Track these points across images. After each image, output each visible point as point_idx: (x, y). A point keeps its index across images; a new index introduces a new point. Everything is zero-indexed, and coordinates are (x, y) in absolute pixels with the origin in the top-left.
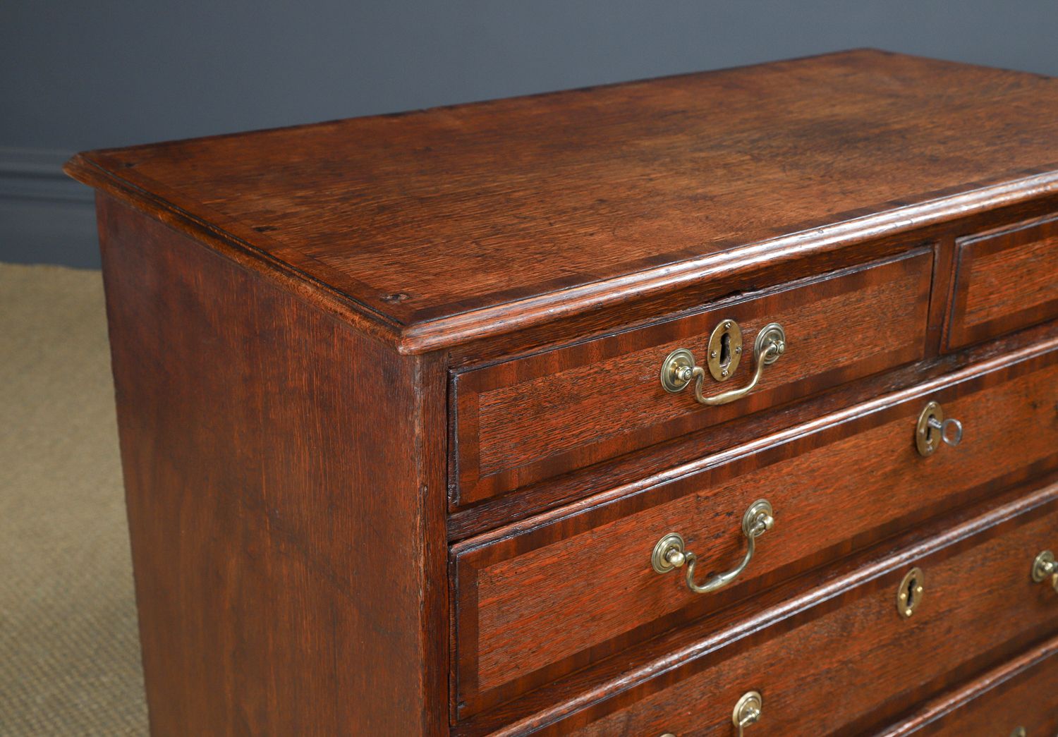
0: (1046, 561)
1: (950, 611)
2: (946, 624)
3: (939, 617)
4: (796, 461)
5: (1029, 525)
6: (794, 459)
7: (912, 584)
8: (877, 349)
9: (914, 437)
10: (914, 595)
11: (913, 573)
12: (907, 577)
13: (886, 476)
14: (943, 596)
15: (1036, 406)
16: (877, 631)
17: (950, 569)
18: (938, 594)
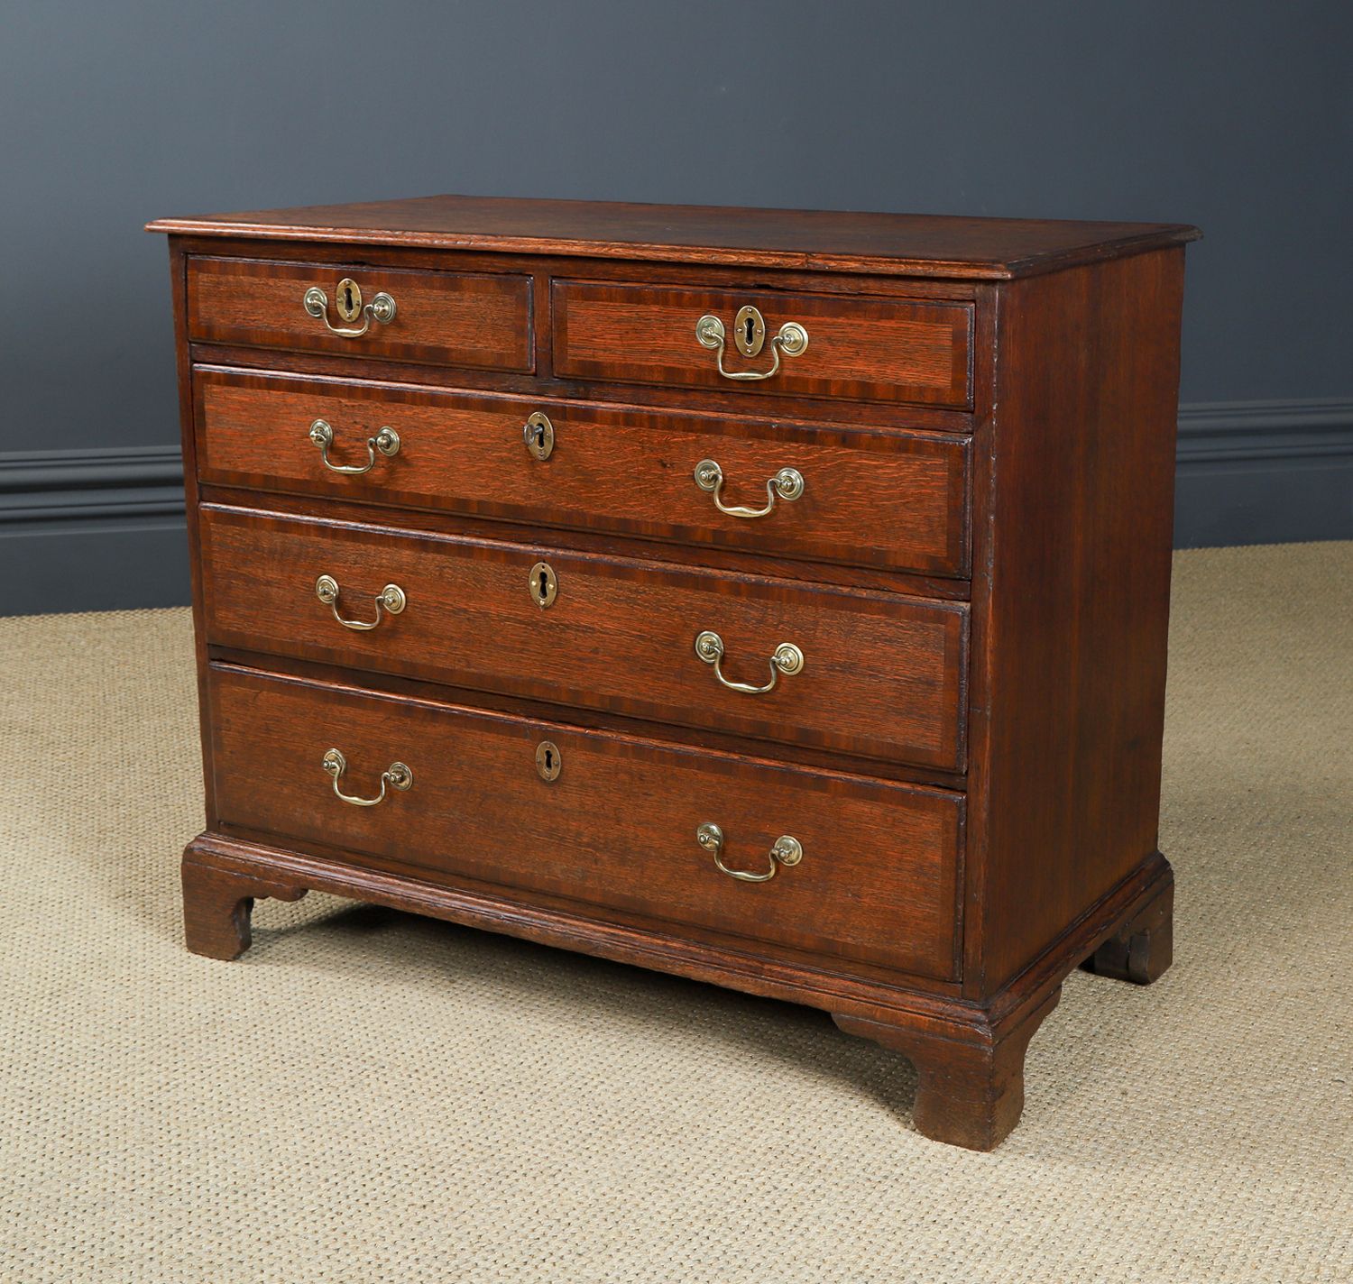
1: (594, 630)
3: (580, 628)
7: (542, 576)
10: (548, 591)
11: (543, 566)
12: (537, 567)
14: (583, 609)
15: (664, 466)
16: (511, 602)
17: (587, 586)
18: (576, 605)
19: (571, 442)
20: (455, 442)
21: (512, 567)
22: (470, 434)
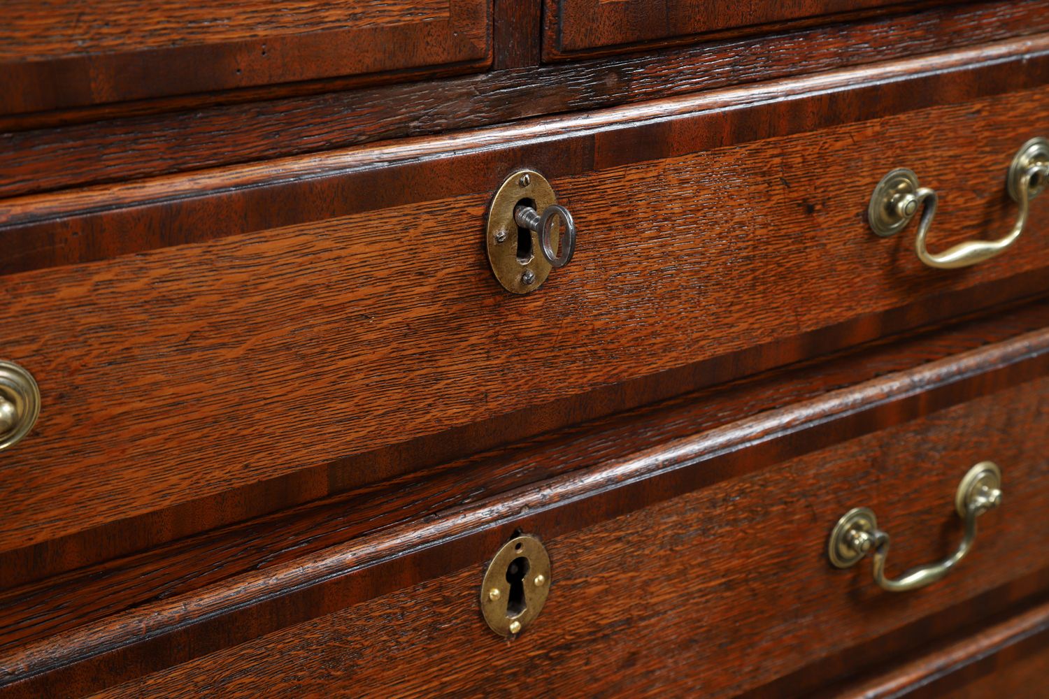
0: (858, 528)
1: (629, 621)
2: (620, 651)
3: (599, 634)
4: (102, 272)
5: (817, 455)
6: (93, 266)
7: (517, 572)
8: (333, 14)
9: (483, 246)
10: (528, 594)
11: (518, 546)
12: (504, 554)
13: (410, 330)
14: (606, 592)
15: (810, 210)
16: (429, 665)
17: (619, 539)
18: (594, 590)
19: (602, 222)
20: (254, 329)
21: (432, 584)
22: (308, 291)
